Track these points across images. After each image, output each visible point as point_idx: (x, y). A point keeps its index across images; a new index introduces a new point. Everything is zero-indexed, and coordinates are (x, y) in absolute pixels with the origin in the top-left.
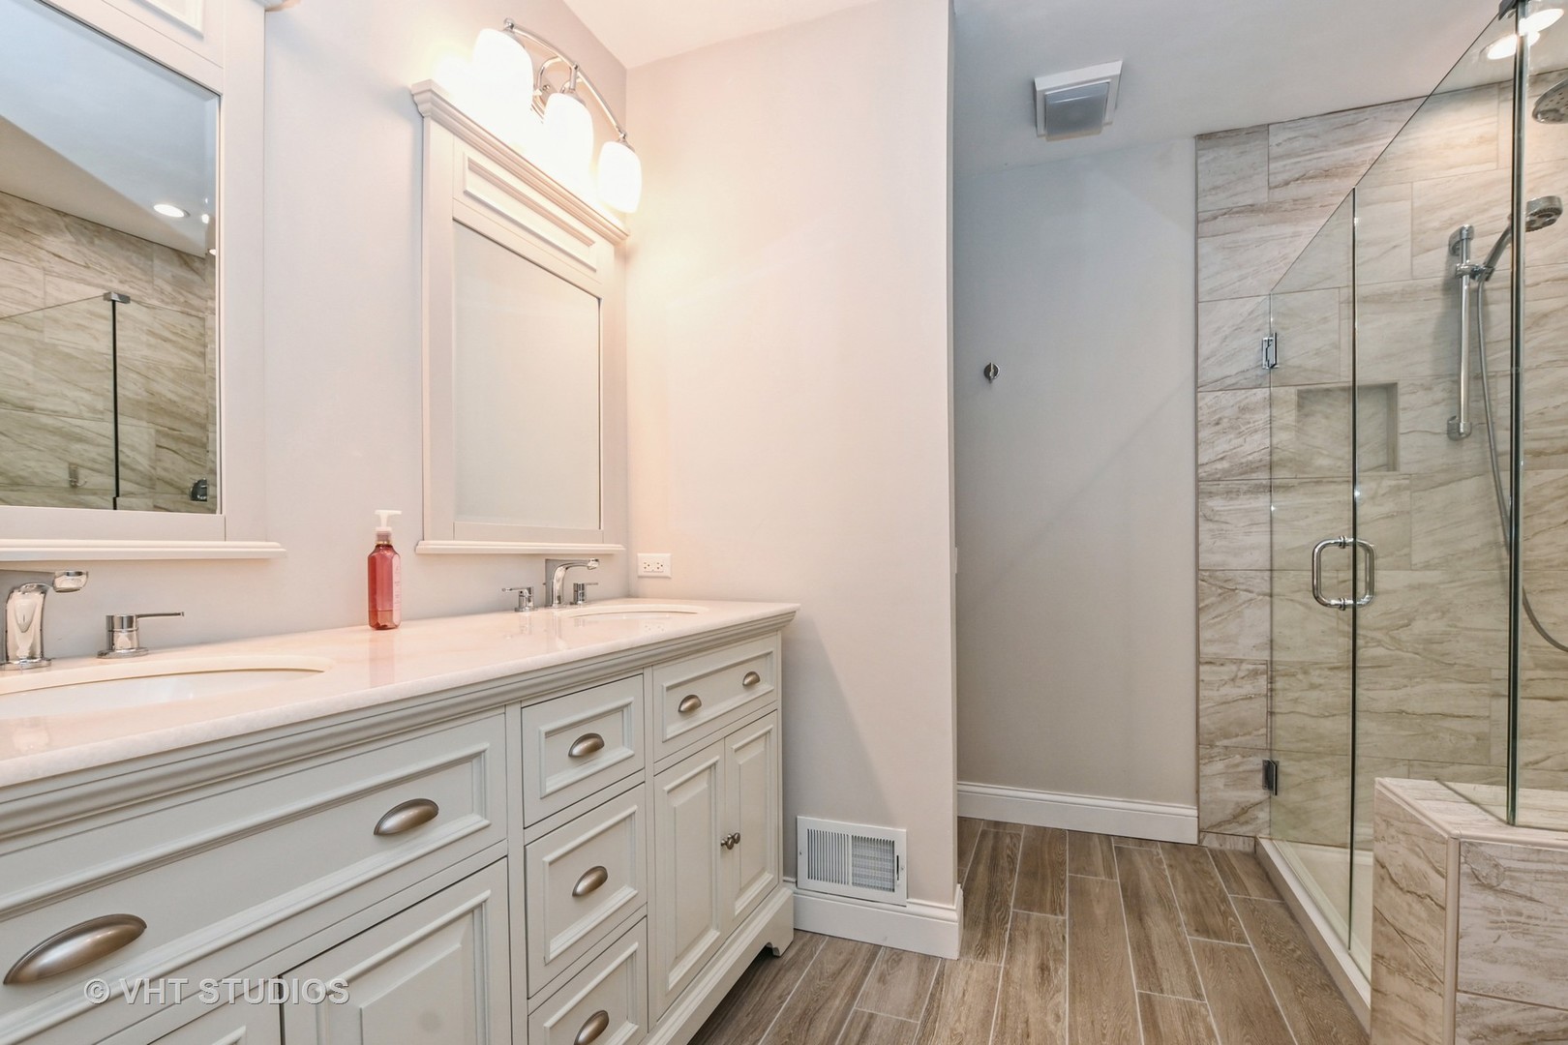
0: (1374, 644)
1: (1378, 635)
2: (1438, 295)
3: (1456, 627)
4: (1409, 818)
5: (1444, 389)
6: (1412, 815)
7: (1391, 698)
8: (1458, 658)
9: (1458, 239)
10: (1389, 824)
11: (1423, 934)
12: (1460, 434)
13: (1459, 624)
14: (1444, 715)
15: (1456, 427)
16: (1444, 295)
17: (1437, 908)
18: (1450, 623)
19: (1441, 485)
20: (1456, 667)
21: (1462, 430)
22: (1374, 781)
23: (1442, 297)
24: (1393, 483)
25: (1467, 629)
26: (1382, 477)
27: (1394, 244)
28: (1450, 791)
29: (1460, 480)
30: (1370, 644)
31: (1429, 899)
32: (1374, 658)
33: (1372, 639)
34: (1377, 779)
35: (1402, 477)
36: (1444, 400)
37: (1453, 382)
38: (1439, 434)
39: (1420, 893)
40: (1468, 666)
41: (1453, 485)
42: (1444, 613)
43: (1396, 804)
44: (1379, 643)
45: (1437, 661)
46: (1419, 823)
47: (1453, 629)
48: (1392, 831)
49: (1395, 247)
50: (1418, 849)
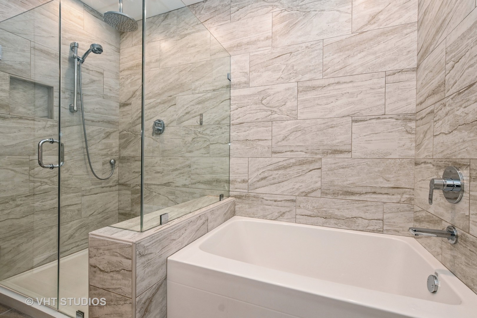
0: (44, 184)
1: (46, 180)
2: (67, 61)
3: (72, 175)
4: (111, 243)
5: (68, 94)
6: (112, 242)
7: (51, 203)
8: (73, 185)
9: (74, 45)
10: (98, 249)
11: (120, 285)
12: (74, 110)
13: (73, 174)
14: (69, 206)
15: (73, 108)
16: (69, 62)
17: (128, 272)
18: (70, 174)
19: (67, 126)
20: (72, 189)
21: (75, 109)
22: (89, 235)
23: (68, 62)
24: (51, 123)
25: (75, 175)
26: (48, 121)
27: (53, 35)
28: (115, 228)
29: (73, 126)
30: (43, 184)
31: (123, 270)
32: (44, 189)
33: (44, 182)
34: (90, 233)
35: (54, 122)
36: (68, 98)
37: (72, 93)
38: (67, 109)
39: (118, 270)
40: (75, 187)
41: (71, 127)
42: (68, 170)
43: (103, 240)
44: (46, 183)
45: (66, 187)
46: (117, 243)
47: (71, 176)
48: (101, 251)
49: (53, 37)
50: (116, 254)
